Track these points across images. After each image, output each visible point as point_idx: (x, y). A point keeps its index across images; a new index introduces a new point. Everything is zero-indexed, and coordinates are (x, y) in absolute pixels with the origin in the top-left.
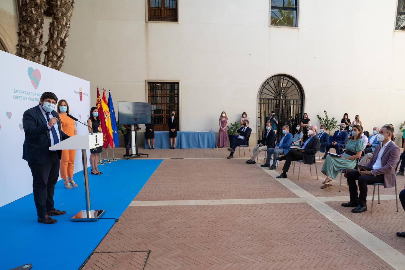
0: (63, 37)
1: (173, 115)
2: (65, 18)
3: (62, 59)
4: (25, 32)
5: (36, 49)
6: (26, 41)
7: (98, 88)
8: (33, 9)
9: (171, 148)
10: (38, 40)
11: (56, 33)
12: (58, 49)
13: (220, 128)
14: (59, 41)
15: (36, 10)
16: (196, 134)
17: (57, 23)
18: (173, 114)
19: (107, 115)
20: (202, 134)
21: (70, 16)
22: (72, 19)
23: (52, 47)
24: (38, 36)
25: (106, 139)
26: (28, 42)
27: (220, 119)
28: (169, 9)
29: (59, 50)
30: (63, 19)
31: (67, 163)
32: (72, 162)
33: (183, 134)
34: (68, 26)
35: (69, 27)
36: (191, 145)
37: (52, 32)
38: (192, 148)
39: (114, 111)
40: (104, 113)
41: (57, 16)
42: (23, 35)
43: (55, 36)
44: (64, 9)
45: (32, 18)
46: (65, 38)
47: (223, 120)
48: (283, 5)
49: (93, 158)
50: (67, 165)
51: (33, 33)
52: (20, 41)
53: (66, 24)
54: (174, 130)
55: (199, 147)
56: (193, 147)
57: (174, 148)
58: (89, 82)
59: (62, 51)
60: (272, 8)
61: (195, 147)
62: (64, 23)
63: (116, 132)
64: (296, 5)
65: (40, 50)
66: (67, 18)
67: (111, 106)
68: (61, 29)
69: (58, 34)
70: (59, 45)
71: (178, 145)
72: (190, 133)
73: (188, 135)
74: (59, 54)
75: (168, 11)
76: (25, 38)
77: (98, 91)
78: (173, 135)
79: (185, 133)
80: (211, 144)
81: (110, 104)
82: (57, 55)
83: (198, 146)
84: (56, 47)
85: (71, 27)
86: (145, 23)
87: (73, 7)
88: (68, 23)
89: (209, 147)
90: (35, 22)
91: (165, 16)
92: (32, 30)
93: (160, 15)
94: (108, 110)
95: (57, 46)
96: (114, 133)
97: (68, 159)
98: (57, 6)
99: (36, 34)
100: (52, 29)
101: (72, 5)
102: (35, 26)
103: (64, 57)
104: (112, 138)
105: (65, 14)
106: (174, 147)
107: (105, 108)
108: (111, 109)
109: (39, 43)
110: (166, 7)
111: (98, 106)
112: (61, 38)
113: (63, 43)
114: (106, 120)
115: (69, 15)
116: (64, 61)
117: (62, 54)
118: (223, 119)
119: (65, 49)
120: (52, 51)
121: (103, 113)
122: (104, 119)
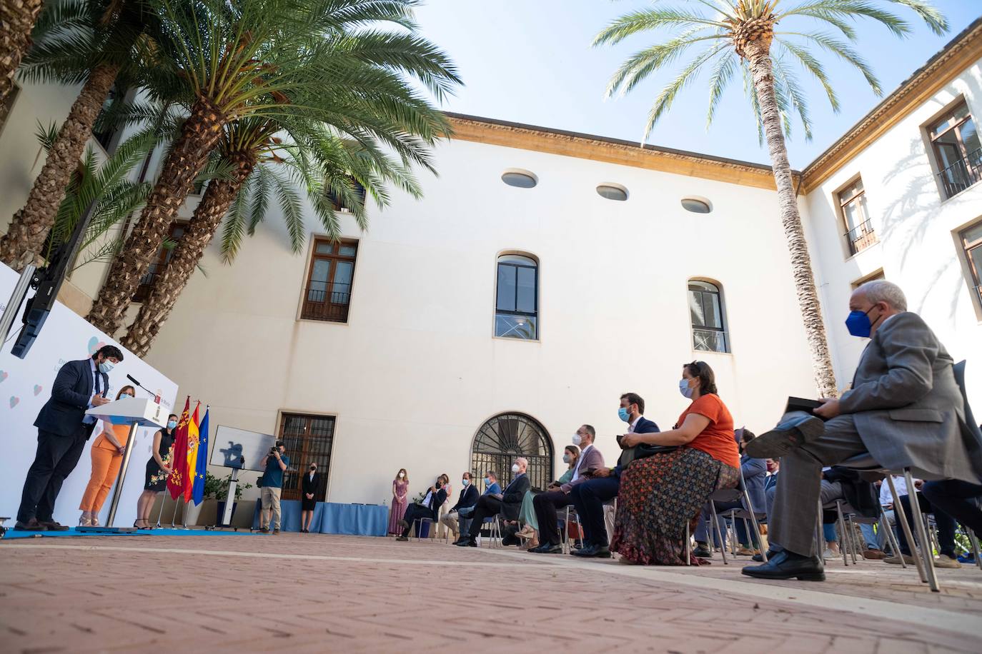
0: (157, 319)
1: (313, 470)
2: (168, 296)
3: (145, 350)
4: (105, 301)
5: (112, 323)
6: (101, 312)
7: (189, 397)
8: (128, 274)
9: (301, 531)
10: (119, 312)
11: (149, 313)
12: (143, 335)
13: (395, 498)
14: (150, 324)
15: (131, 276)
16: (353, 509)
17: (155, 301)
18: (313, 468)
19: (192, 444)
20: (364, 508)
21: (177, 295)
22: (179, 299)
23: (135, 331)
24: (122, 307)
25: (180, 483)
26: (103, 314)
27: (395, 482)
28: (337, 305)
29: (145, 337)
30: (166, 297)
31: (101, 484)
32: (108, 484)
33: (330, 505)
34: (169, 306)
35: (171, 309)
36: (342, 527)
37: (143, 312)
38: (342, 534)
39: (207, 441)
40: (189, 440)
41: (159, 293)
42: (101, 303)
43: (146, 317)
44: (171, 285)
45: (121, 284)
46: (160, 321)
47: (400, 485)
48: (516, 308)
49: (146, 499)
50: (99, 488)
51: (116, 303)
52: (93, 311)
53: (168, 303)
54: (312, 495)
55: (356, 533)
56: (344, 532)
57: (306, 531)
58: (177, 386)
59: (150, 339)
60: (498, 311)
61: (348, 533)
62: (165, 303)
63: (201, 476)
64: (536, 308)
65: (116, 325)
66: (171, 296)
67: (203, 432)
68: (158, 309)
69: (151, 315)
70: (147, 329)
71: (316, 527)
72: (342, 505)
73: (337, 508)
74: (143, 342)
75: (334, 308)
76: (101, 308)
77: (188, 401)
78: (308, 506)
79: (333, 505)
80: (378, 528)
81: (203, 428)
82: (138, 343)
83: (354, 530)
84: (141, 332)
85: (173, 309)
86: (294, 321)
87: (185, 284)
88: (172, 303)
89: (374, 534)
90: (124, 289)
91: (328, 315)
92: (116, 298)
93: (320, 312)
94: (197, 434)
95: (144, 331)
96: (197, 478)
97: (105, 476)
98: (163, 280)
99: (119, 304)
100: (144, 308)
101: (185, 281)
102: (123, 294)
103: (150, 347)
104: (193, 484)
105: (171, 290)
106: (308, 529)
107: (193, 431)
108: (203, 435)
109: (120, 316)
110: (332, 302)
111: (181, 424)
112: (154, 321)
113: (154, 329)
114: (189, 452)
115: (176, 292)
116: (147, 353)
117: (147, 343)
118: (401, 483)
119: (154, 337)
120: (134, 337)
121: (187, 439)
122: (186, 449)
